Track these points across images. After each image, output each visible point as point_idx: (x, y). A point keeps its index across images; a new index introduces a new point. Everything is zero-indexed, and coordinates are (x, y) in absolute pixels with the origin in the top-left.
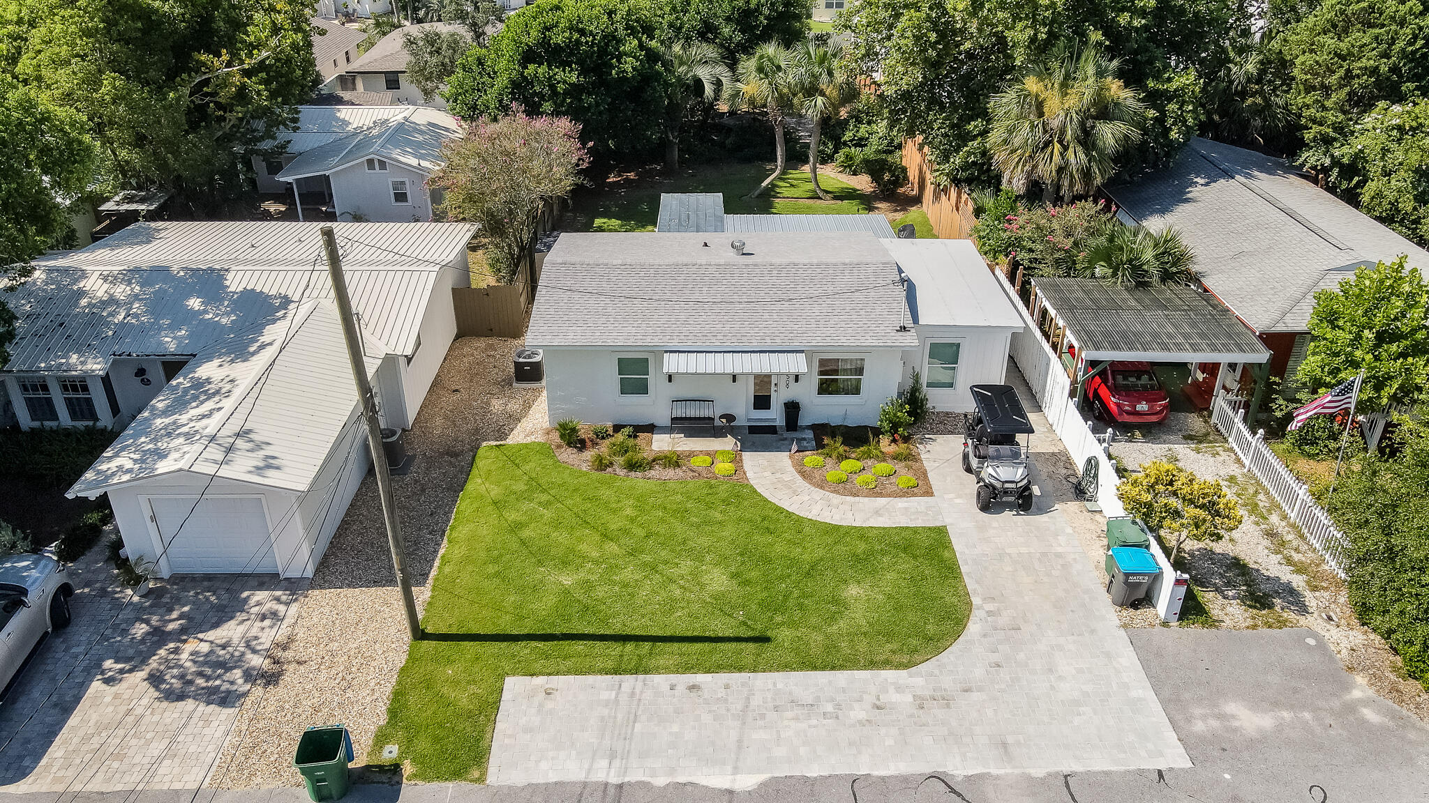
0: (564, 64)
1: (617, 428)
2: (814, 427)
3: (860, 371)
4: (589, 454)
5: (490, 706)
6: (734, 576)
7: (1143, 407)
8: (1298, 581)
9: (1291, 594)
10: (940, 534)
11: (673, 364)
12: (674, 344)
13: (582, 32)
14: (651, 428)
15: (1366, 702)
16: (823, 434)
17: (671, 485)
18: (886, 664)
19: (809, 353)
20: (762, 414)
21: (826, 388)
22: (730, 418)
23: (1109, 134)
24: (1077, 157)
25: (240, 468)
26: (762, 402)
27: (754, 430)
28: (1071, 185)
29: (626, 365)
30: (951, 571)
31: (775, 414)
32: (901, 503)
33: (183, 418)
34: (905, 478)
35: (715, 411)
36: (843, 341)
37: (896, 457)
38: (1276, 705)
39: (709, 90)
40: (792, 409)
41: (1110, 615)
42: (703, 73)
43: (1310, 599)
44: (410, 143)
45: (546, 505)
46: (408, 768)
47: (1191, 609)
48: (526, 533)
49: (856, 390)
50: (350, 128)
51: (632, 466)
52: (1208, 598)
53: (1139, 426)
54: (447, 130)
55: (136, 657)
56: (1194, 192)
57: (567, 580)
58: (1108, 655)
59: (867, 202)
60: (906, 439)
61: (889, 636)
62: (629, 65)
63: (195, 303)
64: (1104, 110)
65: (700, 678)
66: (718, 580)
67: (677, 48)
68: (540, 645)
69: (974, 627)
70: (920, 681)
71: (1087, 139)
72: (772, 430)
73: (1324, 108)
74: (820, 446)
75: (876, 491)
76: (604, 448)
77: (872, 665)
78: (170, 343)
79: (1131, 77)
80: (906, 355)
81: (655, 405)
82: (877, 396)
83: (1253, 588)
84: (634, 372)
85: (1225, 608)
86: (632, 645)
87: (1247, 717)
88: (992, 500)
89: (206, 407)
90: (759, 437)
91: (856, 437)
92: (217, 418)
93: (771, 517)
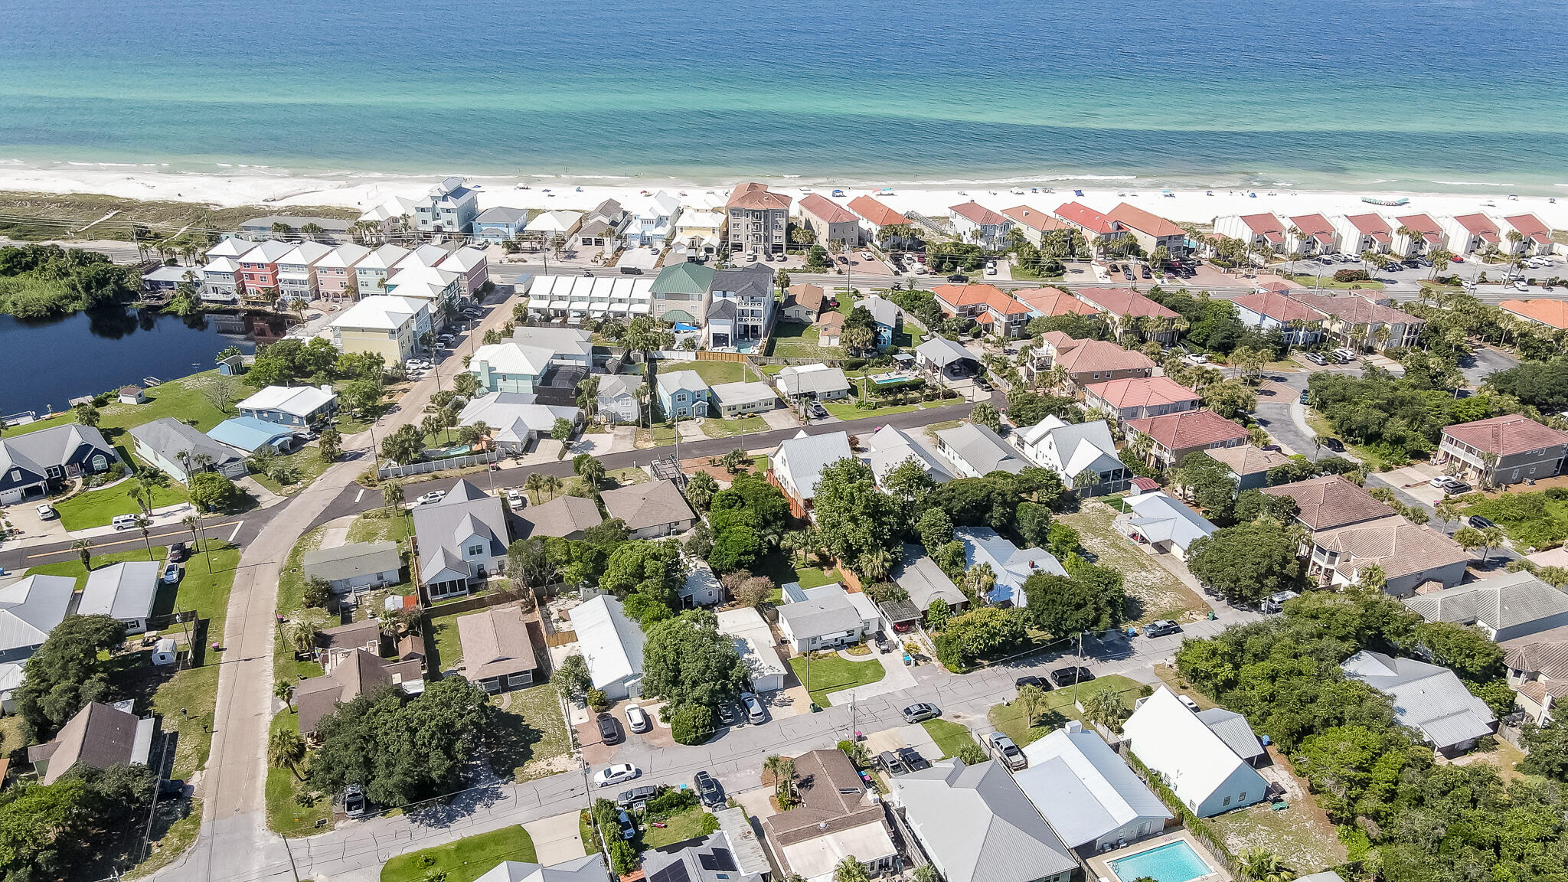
1: (811, 651)
2: (848, 644)
3: (854, 632)
4: (810, 658)
5: (826, 698)
6: (848, 673)
7: (905, 628)
8: (931, 656)
9: (931, 659)
10: (877, 660)
11: (823, 638)
12: (822, 634)
14: (818, 650)
15: (939, 672)
16: (850, 644)
17: (828, 660)
18: (876, 681)
19: (842, 630)
20: (836, 643)
21: (847, 636)
22: (832, 645)
23: (887, 565)
24: (881, 571)
26: (836, 640)
28: (881, 577)
29: (812, 639)
30: (881, 665)
31: (839, 643)
32: (869, 655)
33: (756, 666)
34: (868, 650)
35: (829, 644)
37: (865, 647)
38: (929, 675)
40: (842, 641)
41: (906, 667)
43: (933, 659)
44: (706, 578)
46: (822, 707)
47: (916, 664)
48: (811, 674)
49: (854, 635)
51: (820, 658)
52: (919, 662)
53: (906, 633)
55: (772, 703)
56: (905, 570)
57: (823, 680)
58: (907, 673)
59: (820, 566)
60: (865, 643)
61: (875, 677)
64: (885, 560)
65: (852, 688)
66: (846, 675)
67: (762, 532)
68: (826, 689)
69: (886, 673)
70: (882, 682)
72: (841, 646)
73: (929, 545)
74: (850, 647)
75: (865, 654)
76: (812, 656)
79: (889, 551)
80: (861, 626)
81: (818, 645)
82: (857, 635)
83: (925, 659)
84: (814, 640)
85: (921, 663)
86: (840, 687)
87: (925, 677)
88: (883, 652)
89: (758, 663)
90: (837, 647)
91: (856, 644)
92: (764, 665)
93: (849, 663)
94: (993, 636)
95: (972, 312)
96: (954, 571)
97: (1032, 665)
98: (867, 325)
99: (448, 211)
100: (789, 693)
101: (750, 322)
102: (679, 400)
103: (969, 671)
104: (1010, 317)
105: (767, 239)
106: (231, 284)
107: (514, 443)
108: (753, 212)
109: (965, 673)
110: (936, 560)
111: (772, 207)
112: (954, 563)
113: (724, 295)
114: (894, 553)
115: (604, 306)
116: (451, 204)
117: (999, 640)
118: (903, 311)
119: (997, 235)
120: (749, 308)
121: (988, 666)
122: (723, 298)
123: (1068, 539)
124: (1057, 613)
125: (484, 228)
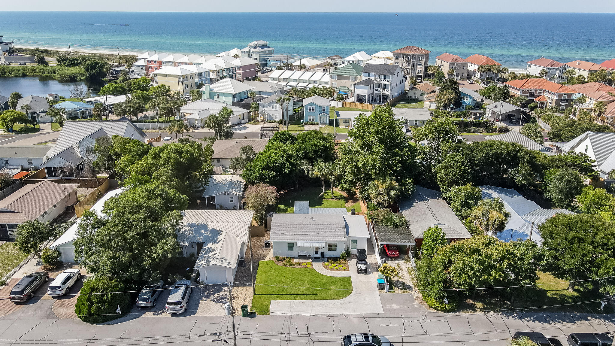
0: (271, 170)
1: (287, 257)
2: (328, 258)
3: (336, 246)
4: (282, 263)
5: (269, 305)
6: (310, 285)
7: (394, 253)
8: (413, 286)
9: (411, 288)
10: (349, 278)
11: (299, 245)
12: (299, 240)
13: (276, 163)
14: (294, 258)
15: (416, 304)
16: (329, 258)
17: (298, 269)
18: (336, 299)
19: (326, 243)
20: (317, 255)
21: (330, 249)
22: (310, 255)
23: (392, 193)
24: (386, 198)
25: (225, 264)
26: (317, 252)
27: (315, 258)
28: (386, 203)
29: (289, 245)
30: (350, 284)
31: (319, 255)
32: (343, 272)
33: (210, 255)
34: (344, 267)
35: (307, 254)
36: (332, 240)
37: (343, 264)
38: (401, 305)
39: (306, 172)
40: (323, 254)
41: (377, 291)
42: (304, 167)
43: (414, 289)
44: (234, 187)
45: (274, 272)
46: (257, 313)
47: (390, 291)
48: (271, 277)
49: (335, 250)
50: (217, 181)
51: (291, 265)
52: (394, 288)
53: (394, 257)
54: (241, 182)
55: (208, 296)
56: (415, 204)
57: (280, 286)
58: (375, 297)
59: (346, 200)
60: (345, 260)
61: (337, 294)
62: (287, 170)
63: (202, 231)
64: (392, 188)
65: (304, 301)
66: (307, 286)
67: (298, 162)
68: (276, 296)
69: (352, 293)
70: (342, 301)
71: (388, 194)
72: (319, 258)
73: (443, 185)
74: (328, 261)
75: (338, 270)
76: (284, 262)
77: (334, 299)
78: (200, 240)
79: (398, 181)
80: (345, 243)
81: (295, 253)
82: (340, 251)
83: (404, 287)
84: (291, 246)
85: (398, 290)
86: (292, 296)
87: (395, 306)
88: (360, 272)
89: (214, 253)
90: (316, 259)
91: (335, 259)
92: (217, 255)
93: (318, 275)
94: (488, 269)
95: (532, 95)
96: (464, 213)
97: (543, 320)
98: (453, 89)
99: (255, 53)
100: (236, 291)
101: (382, 92)
102: (310, 110)
103: (452, 310)
104: (560, 96)
105: (413, 72)
106: (144, 71)
107: (196, 120)
108: (407, 55)
109: (446, 311)
110: (448, 201)
111: (418, 53)
112: (466, 205)
113: (369, 76)
114: (404, 185)
115: (305, 85)
116: (258, 50)
117: (494, 275)
118: (484, 98)
119: (557, 74)
120: (382, 83)
121: (481, 309)
122: (367, 78)
123: (603, 202)
124: (585, 255)
125: (272, 63)
